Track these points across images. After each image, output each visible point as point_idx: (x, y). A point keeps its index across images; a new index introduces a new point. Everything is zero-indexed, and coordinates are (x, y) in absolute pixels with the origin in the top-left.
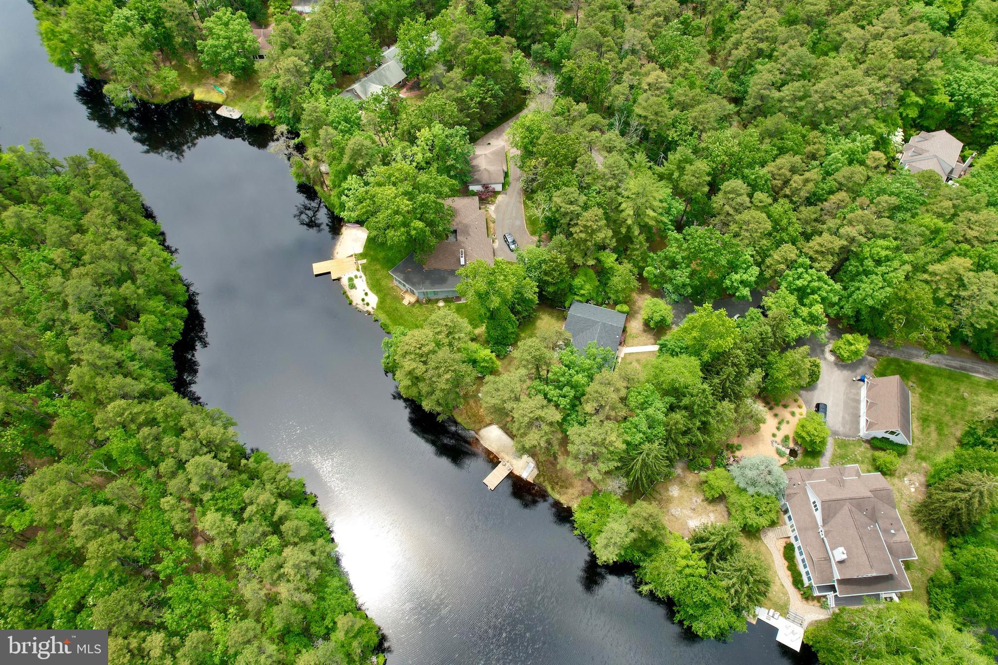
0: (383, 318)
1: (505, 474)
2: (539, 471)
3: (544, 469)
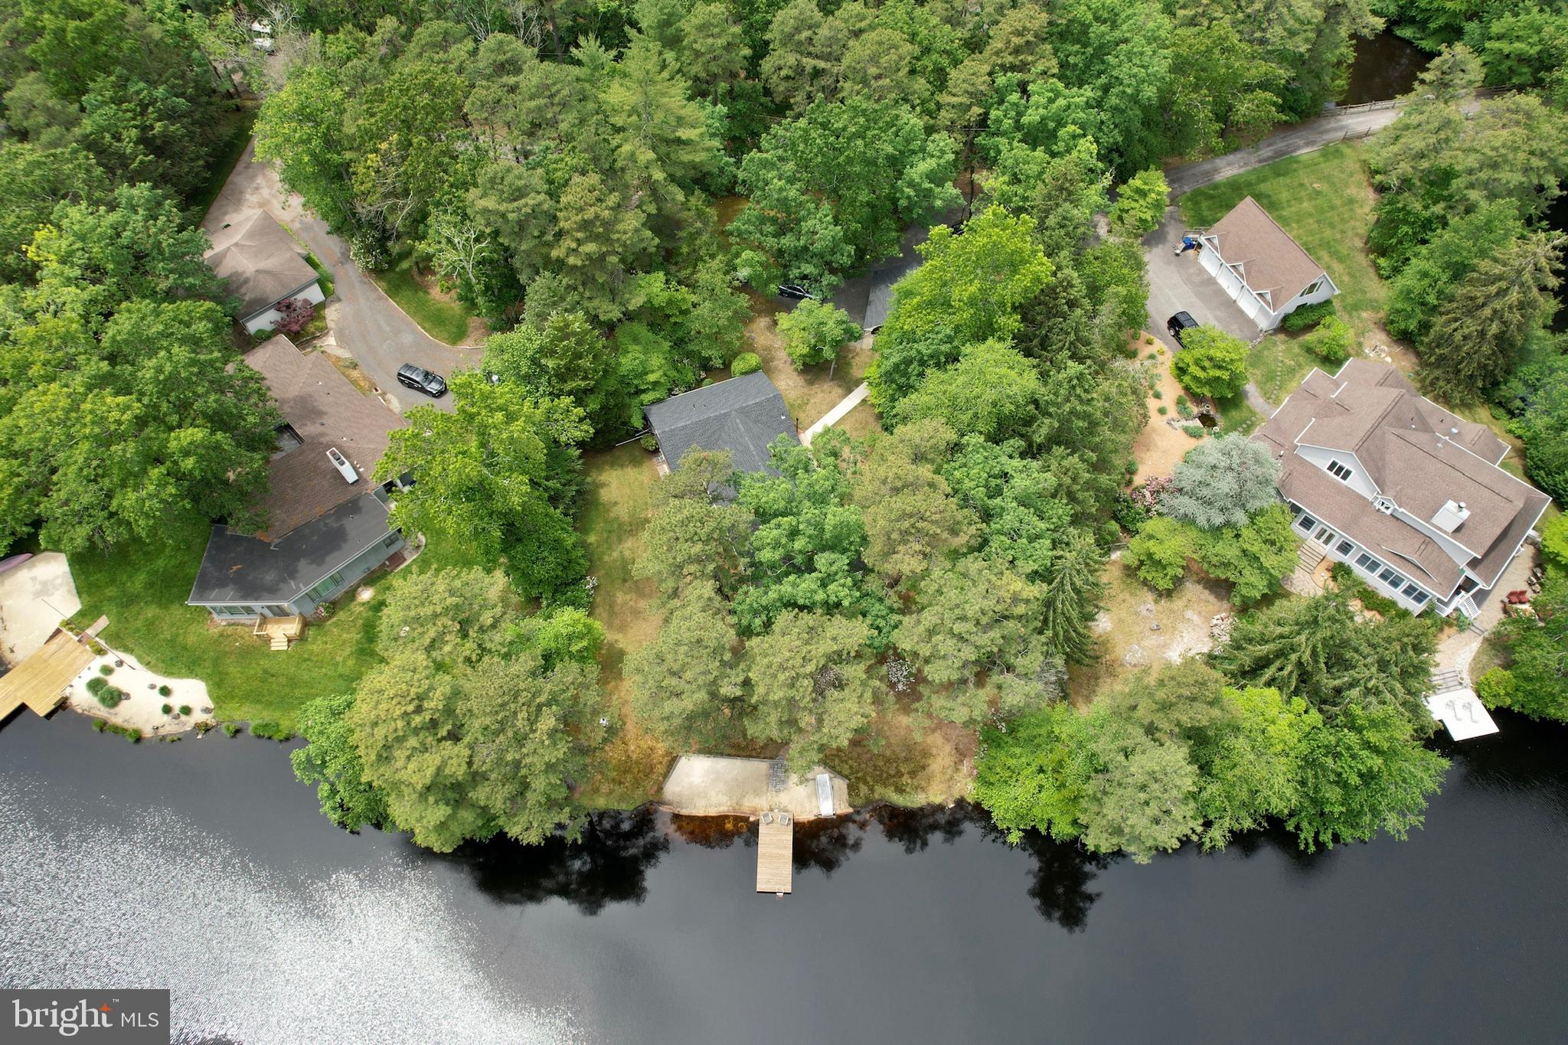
0: (250, 716)
1: (789, 838)
2: (846, 777)
3: (851, 767)
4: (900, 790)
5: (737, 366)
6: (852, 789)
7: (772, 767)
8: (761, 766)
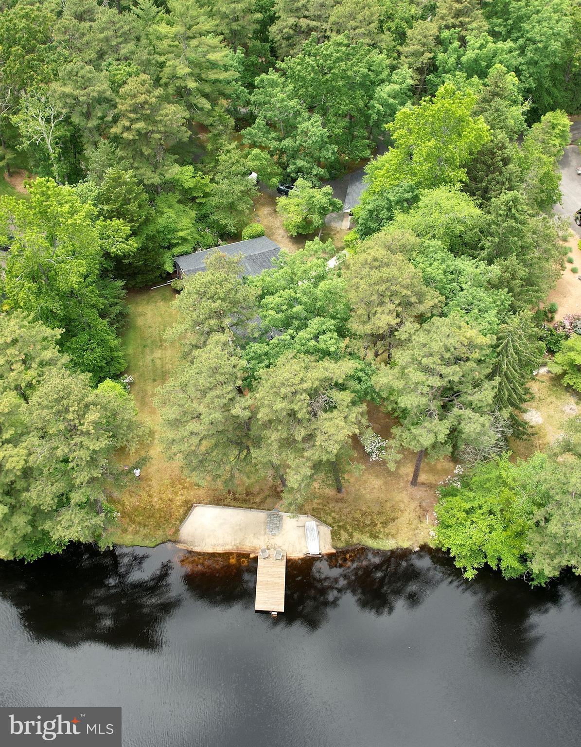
1: (283, 570)
2: (330, 525)
3: (334, 518)
4: (374, 536)
5: (246, 232)
6: (335, 535)
7: (270, 516)
8: (260, 516)
